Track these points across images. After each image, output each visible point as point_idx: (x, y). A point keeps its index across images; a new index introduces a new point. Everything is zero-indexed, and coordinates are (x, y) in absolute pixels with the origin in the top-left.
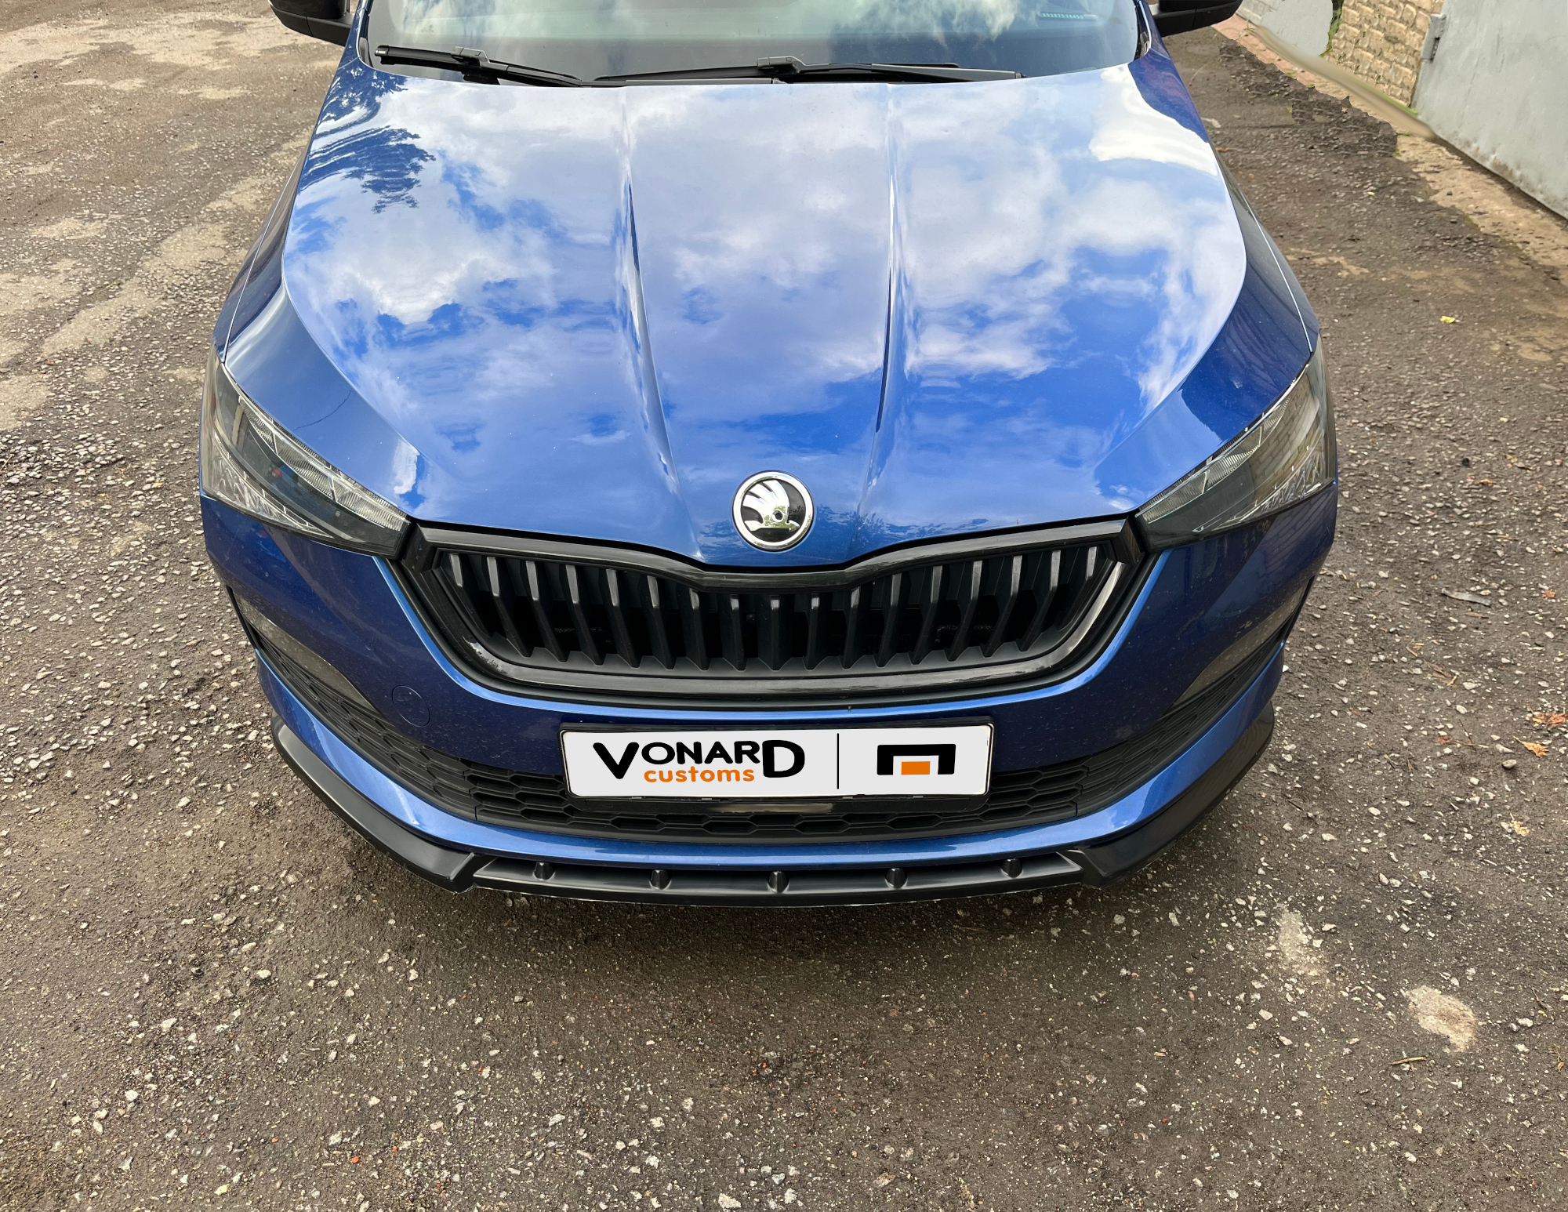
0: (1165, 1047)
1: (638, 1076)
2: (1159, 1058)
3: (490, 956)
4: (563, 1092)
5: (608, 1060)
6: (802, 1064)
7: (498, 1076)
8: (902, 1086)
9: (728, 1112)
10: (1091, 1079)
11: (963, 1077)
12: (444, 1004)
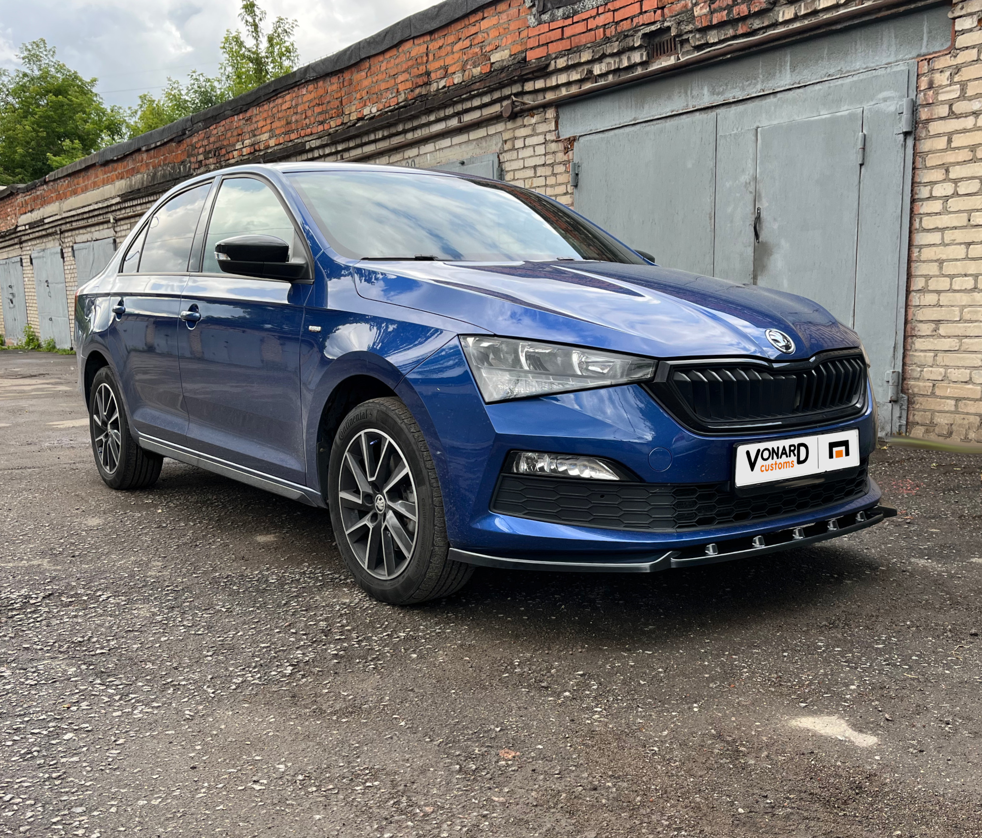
0: (932, 587)
3: (670, 640)
4: (774, 650)
5: (773, 641)
8: (878, 615)
9: (838, 635)
10: (927, 597)
12: (679, 653)
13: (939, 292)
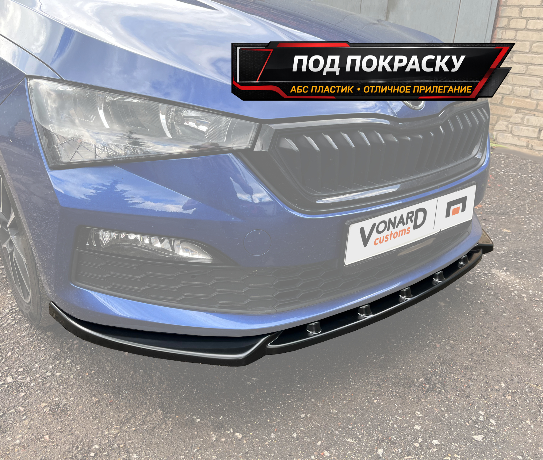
0: (516, 316)
1: (387, 415)
2: (519, 319)
3: (266, 407)
4: (369, 440)
5: (369, 417)
6: (434, 377)
7: (334, 451)
8: (472, 366)
9: (435, 408)
10: (514, 334)
11: (483, 353)
12: (270, 438)
13: (516, 30)
